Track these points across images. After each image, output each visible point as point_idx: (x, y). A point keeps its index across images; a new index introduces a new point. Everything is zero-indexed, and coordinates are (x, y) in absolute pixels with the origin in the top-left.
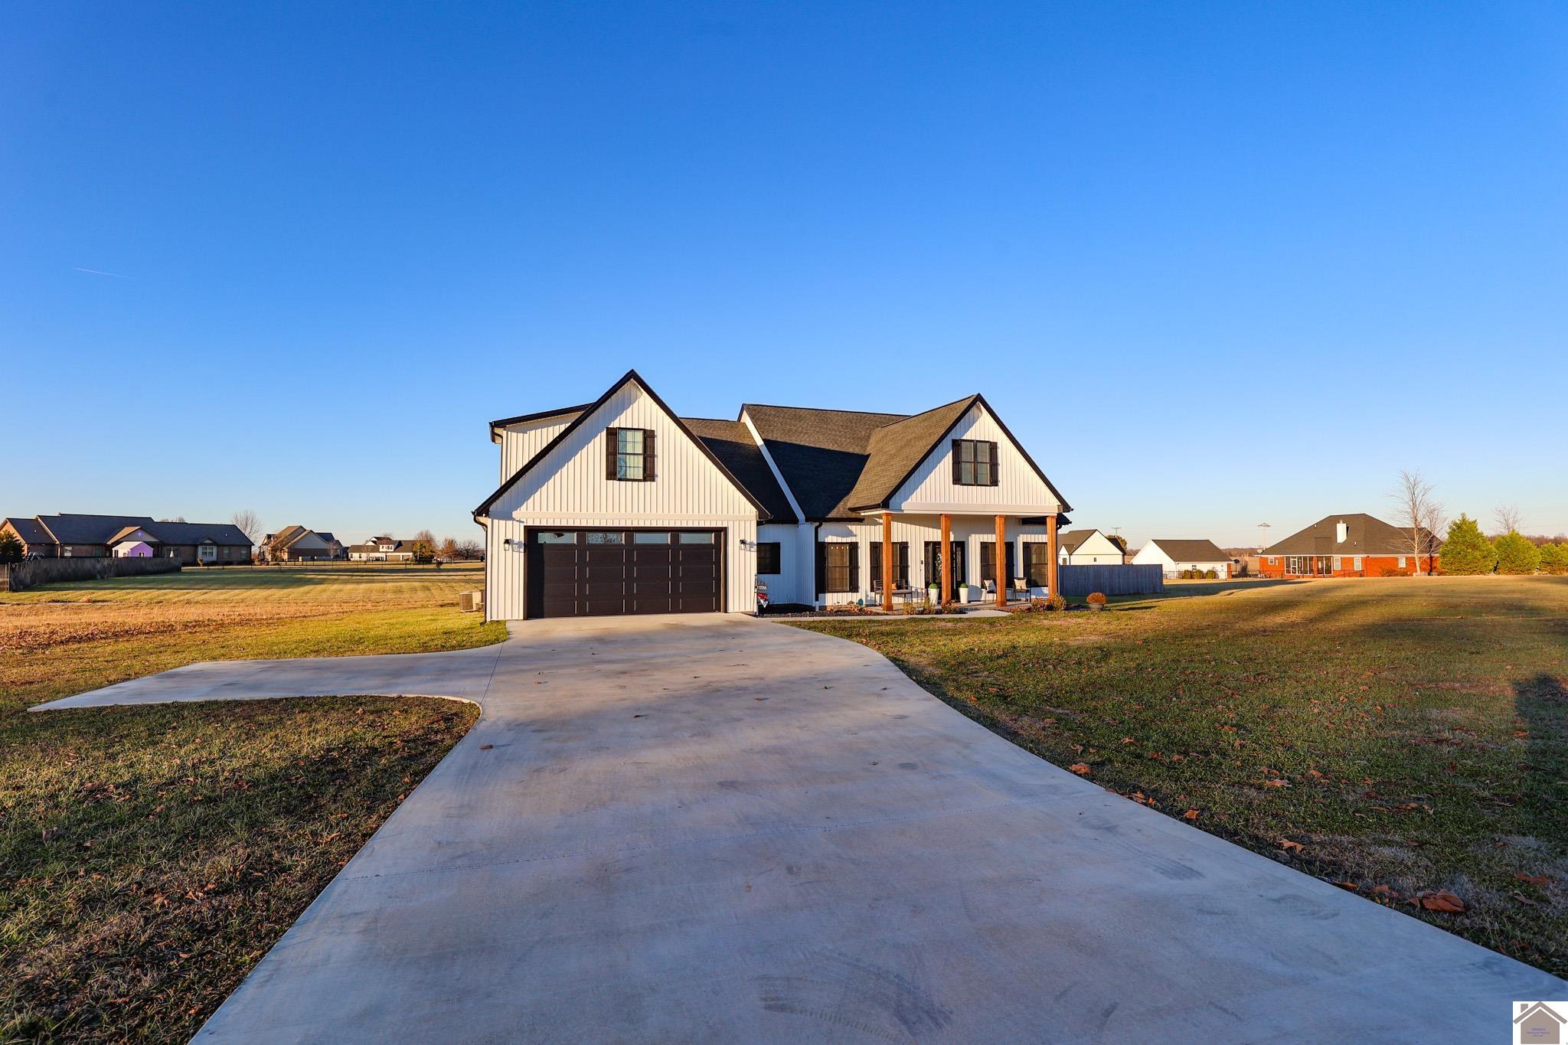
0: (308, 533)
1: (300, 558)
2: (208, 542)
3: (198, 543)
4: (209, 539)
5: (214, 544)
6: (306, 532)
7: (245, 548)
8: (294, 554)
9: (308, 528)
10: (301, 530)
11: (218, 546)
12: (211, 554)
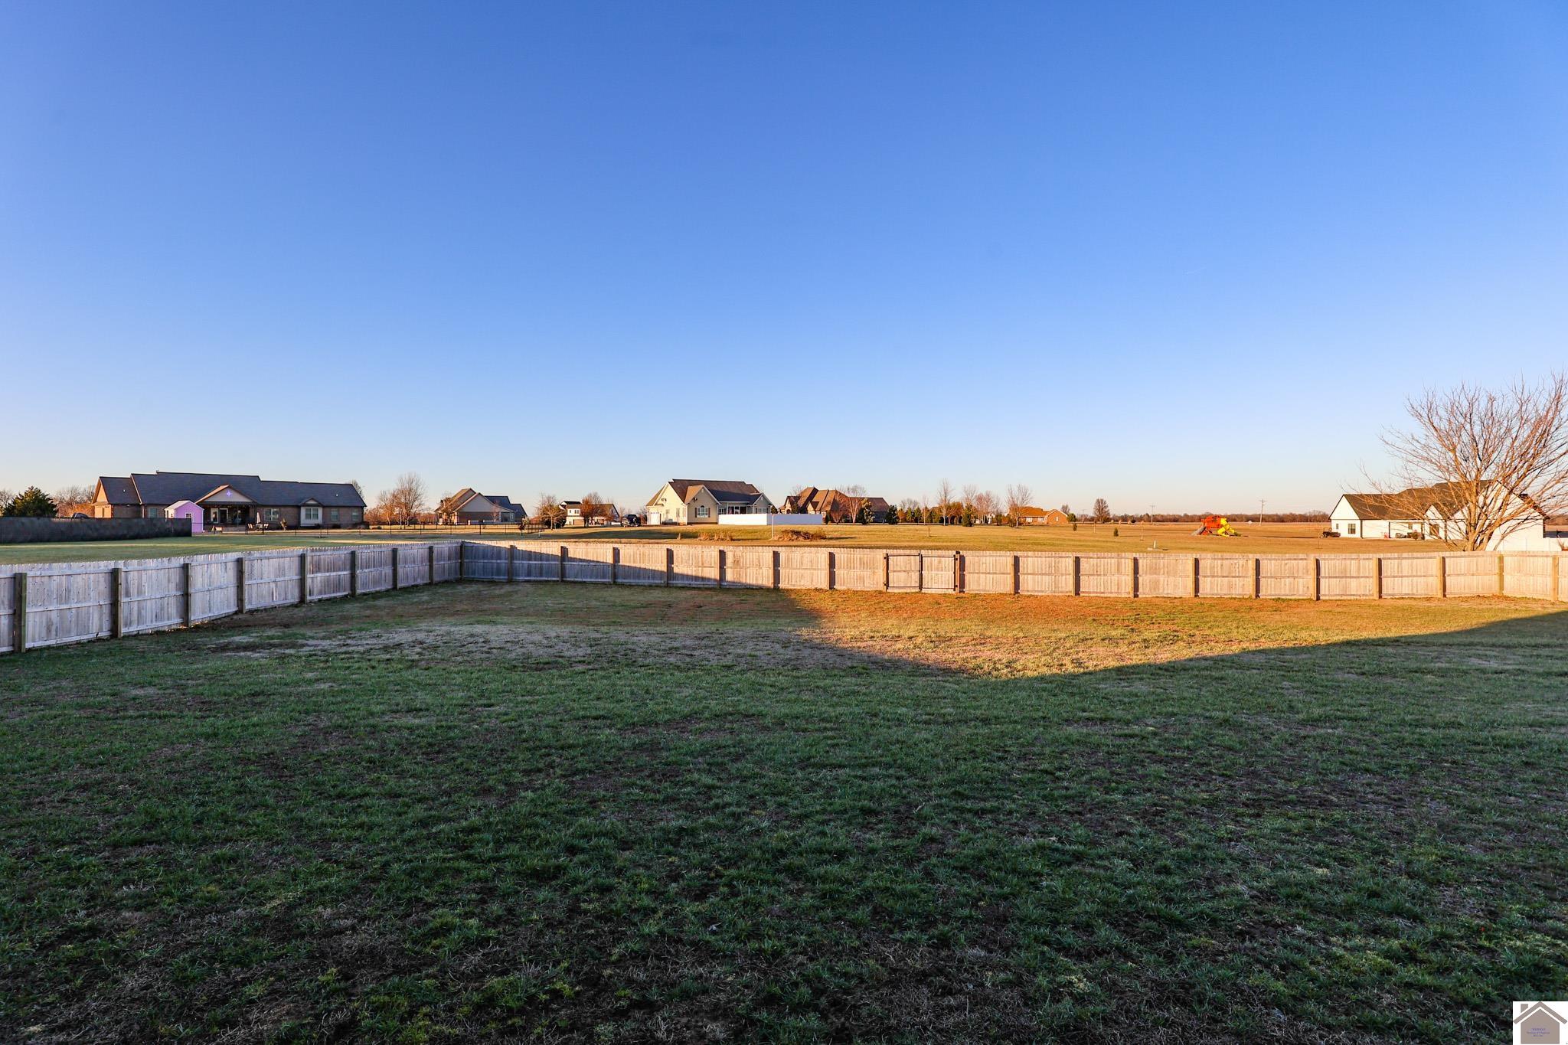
1: (469, 521)
2: (312, 502)
3: (299, 505)
4: (312, 499)
5: (319, 505)
6: (475, 495)
7: (356, 510)
8: (464, 517)
9: (477, 492)
10: (471, 493)
11: (324, 507)
12: (316, 516)
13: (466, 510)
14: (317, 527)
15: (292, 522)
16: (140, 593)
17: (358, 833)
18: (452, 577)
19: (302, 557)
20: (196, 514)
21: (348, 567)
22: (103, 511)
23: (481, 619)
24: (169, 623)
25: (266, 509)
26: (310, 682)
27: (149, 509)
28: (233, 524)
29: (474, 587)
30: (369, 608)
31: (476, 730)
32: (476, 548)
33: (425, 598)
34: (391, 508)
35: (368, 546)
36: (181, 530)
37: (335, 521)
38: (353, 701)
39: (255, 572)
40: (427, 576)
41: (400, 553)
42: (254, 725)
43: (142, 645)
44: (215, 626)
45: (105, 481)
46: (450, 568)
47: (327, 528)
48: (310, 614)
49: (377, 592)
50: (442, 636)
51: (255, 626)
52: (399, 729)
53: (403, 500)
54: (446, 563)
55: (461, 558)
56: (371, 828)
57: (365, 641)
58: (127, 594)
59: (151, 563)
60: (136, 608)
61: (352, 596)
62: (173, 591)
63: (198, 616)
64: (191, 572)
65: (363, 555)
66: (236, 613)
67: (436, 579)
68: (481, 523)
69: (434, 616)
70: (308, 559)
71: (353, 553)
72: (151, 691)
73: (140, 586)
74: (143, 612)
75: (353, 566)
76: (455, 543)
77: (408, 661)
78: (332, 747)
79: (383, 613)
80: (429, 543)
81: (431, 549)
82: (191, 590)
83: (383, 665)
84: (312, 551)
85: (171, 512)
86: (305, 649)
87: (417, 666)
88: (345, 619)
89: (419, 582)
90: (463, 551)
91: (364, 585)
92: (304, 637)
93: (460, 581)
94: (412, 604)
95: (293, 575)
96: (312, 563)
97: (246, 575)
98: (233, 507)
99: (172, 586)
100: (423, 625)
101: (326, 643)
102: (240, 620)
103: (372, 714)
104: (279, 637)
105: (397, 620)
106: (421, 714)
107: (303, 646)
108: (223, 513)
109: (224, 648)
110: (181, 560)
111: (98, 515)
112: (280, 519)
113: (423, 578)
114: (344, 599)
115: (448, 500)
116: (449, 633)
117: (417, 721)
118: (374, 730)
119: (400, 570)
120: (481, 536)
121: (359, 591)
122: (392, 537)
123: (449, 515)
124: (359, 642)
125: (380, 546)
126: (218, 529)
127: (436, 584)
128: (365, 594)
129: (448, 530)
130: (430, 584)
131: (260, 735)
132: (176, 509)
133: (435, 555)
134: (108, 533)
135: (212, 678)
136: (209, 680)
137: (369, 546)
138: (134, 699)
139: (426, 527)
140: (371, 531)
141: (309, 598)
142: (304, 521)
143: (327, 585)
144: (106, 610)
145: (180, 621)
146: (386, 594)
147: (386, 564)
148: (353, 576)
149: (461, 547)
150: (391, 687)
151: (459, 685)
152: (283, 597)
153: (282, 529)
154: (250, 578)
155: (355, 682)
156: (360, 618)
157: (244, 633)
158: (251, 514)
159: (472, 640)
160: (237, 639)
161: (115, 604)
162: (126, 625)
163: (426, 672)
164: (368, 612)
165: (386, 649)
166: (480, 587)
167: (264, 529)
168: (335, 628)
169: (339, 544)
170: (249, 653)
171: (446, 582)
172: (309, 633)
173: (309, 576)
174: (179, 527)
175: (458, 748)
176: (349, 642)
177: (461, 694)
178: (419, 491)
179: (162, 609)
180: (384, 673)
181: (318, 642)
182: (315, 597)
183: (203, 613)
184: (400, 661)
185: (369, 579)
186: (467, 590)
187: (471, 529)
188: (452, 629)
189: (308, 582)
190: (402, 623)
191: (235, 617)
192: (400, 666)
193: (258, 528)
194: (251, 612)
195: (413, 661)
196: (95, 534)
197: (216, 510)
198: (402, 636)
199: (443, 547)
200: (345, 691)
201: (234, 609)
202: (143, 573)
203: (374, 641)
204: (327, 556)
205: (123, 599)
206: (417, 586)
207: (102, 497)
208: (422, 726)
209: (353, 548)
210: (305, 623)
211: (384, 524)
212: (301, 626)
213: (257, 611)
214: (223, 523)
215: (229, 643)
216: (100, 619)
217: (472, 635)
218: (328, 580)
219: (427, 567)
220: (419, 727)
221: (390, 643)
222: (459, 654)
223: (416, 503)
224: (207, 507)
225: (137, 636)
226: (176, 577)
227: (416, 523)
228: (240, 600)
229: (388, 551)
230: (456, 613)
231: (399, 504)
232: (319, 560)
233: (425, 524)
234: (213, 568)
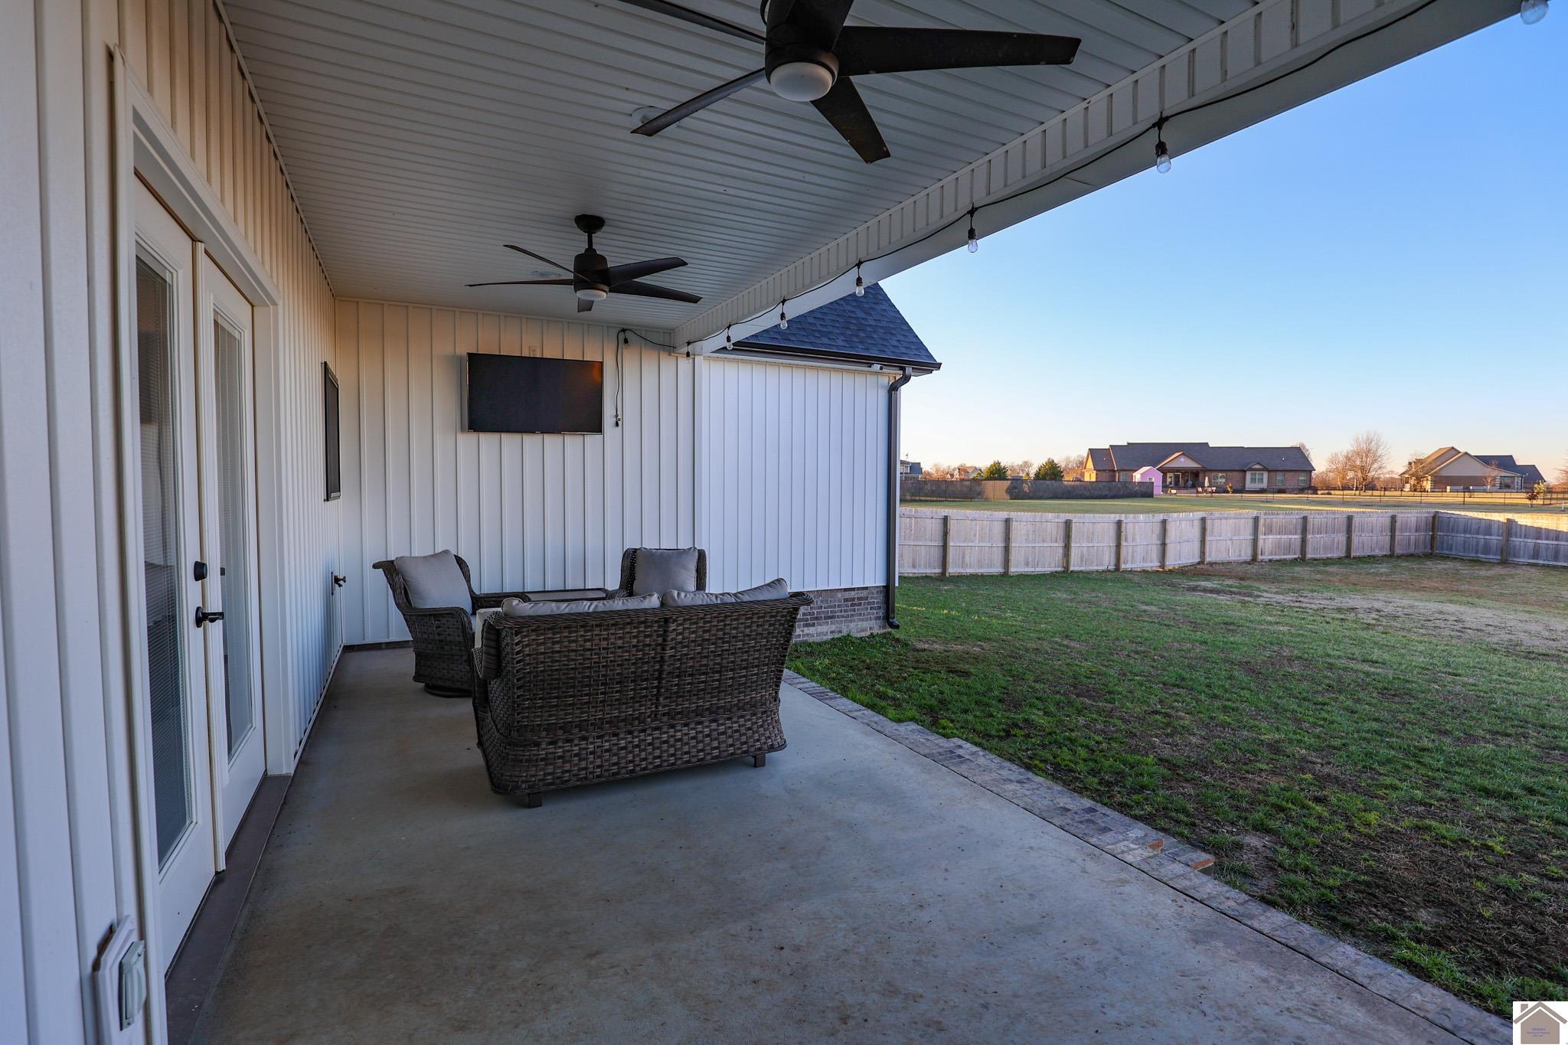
0: (1462, 455)
1: (1448, 488)
2: (1258, 467)
3: (1245, 469)
4: (1258, 463)
5: (1265, 469)
6: (1460, 455)
7: (1303, 474)
8: (1440, 483)
9: (1462, 450)
10: (1454, 452)
11: (1269, 471)
12: (1261, 480)
13: (1444, 473)
14: (1262, 491)
15: (1238, 486)
16: (1134, 540)
17: (1322, 723)
18: (1420, 551)
19: (1256, 520)
20: (1156, 478)
21: (1299, 531)
22: (1090, 476)
23: (1454, 598)
24: (1152, 565)
25: (1213, 474)
26: (1270, 623)
27: (1122, 473)
28: (1185, 487)
29: (1450, 565)
30: (1319, 572)
31: (1437, 690)
32: (1458, 518)
33: (1383, 570)
34: (1343, 472)
35: (1320, 512)
36: (1145, 492)
37: (1280, 486)
38: (1311, 643)
39: (1215, 530)
40: (1388, 547)
41: (1356, 521)
42: (1232, 643)
43: (1136, 579)
44: (1183, 572)
45: (1093, 452)
46: (1417, 541)
47: (1274, 493)
48: (1261, 571)
49: (1328, 558)
50: (1403, 608)
51: (1215, 575)
52: (1356, 671)
53: (1358, 463)
54: (1413, 535)
55: (1433, 530)
56: (1332, 723)
57: (1316, 601)
58: (1126, 540)
59: (1141, 517)
60: (1130, 551)
61: (1302, 560)
62: (1155, 540)
63: (1171, 562)
64: (1169, 527)
65: (1314, 521)
66: (1199, 563)
67: (1398, 551)
68: (1466, 490)
69: (1394, 588)
70: (1261, 522)
71: (1305, 519)
72: (1154, 608)
73: (1134, 534)
74: (1135, 554)
75: (1304, 531)
76: (1425, 514)
77: (1363, 623)
78: (1296, 669)
79: (1335, 579)
80: (1391, 511)
81: (1393, 518)
82: (1167, 541)
83: (1337, 622)
84: (1265, 514)
85: (1137, 476)
86: (1261, 599)
87: (1373, 630)
88: (1294, 579)
89: (1377, 552)
90: (1435, 523)
91: (1315, 549)
92: (1258, 589)
93: (1429, 556)
94: (1369, 574)
95: (1248, 536)
96: (1265, 525)
97: (1208, 532)
98: (1185, 472)
99: (1155, 536)
100: (1381, 596)
101: (1279, 598)
102: (1201, 570)
103: (1329, 655)
104: (1236, 587)
105: (1351, 587)
106: (1377, 665)
107: (1260, 596)
108: (1177, 477)
109: (1194, 589)
110: (1161, 517)
111: (1087, 479)
112: (1226, 483)
113: (1381, 549)
114: (1294, 562)
115: (1419, 461)
116: (1411, 607)
117: (1373, 670)
118: (1331, 667)
119: (1355, 539)
120: (1464, 506)
121: (1309, 556)
122: (1345, 503)
123: (1419, 479)
124: (1312, 601)
125: (1334, 513)
126: (1174, 491)
127: (1399, 557)
128: (1315, 560)
129: (1417, 498)
130: (1391, 556)
131: (1238, 649)
132: (1141, 474)
133: (1398, 525)
134: (1096, 493)
135: (1194, 607)
136: (1192, 608)
137: (1322, 512)
138: (1144, 611)
139: (1387, 493)
140: (1320, 496)
141: (1260, 557)
142: (1249, 485)
143: (1278, 546)
144: (1113, 550)
145: (1159, 564)
146: (1339, 561)
147: (1339, 531)
148: (1304, 541)
149: (1434, 517)
150: (1347, 640)
151: (1421, 652)
152: (1237, 553)
153: (1228, 492)
154: (1211, 536)
155: (1310, 630)
156: (1311, 581)
157: (1208, 580)
158: (1201, 478)
159: (1440, 616)
160: (1203, 584)
161: (1118, 546)
162: (1124, 563)
163: (1384, 636)
164: (1318, 577)
165: (1339, 610)
166: (1458, 565)
167: (1212, 492)
168: (1285, 586)
169: (1288, 509)
170: (1215, 596)
171: (1412, 555)
172: (1262, 587)
173: (1261, 537)
174: (1143, 489)
175: (1416, 698)
176: (1301, 599)
177: (1421, 659)
178: (1379, 452)
179: (1147, 553)
180: (1339, 628)
181: (1270, 594)
182: (1266, 557)
183: (1175, 560)
184: (1355, 622)
185: (1322, 544)
186: (1439, 567)
187: (1450, 496)
188: (1417, 604)
189: (1261, 543)
190: (1356, 591)
191: (1198, 567)
192: (1355, 626)
193: (1206, 492)
194: (1211, 564)
195: (1369, 624)
196: (1088, 494)
197: (1172, 474)
198: (1357, 601)
199: (1410, 517)
200: (1303, 635)
201: (1198, 560)
202: (1136, 524)
203: (1327, 602)
204: (1279, 519)
205: (1123, 543)
206: (1374, 557)
207: (1090, 465)
208: (1378, 674)
209: (1305, 514)
210: (1259, 579)
211: (1335, 489)
212: (1255, 580)
213: (1215, 563)
214: (1177, 486)
215: (1197, 586)
216: (1110, 556)
217: (1441, 612)
218: (1279, 541)
219: (1388, 539)
220: (1374, 674)
221: (1345, 605)
222: (1423, 627)
223: (1375, 466)
224: (1164, 471)
225: (1131, 572)
226: (1157, 529)
227: (1373, 488)
228: (1203, 553)
229: (1343, 519)
230: (1424, 589)
231: (1353, 468)
232: (1272, 522)
233: (1385, 489)
234: (1184, 524)
